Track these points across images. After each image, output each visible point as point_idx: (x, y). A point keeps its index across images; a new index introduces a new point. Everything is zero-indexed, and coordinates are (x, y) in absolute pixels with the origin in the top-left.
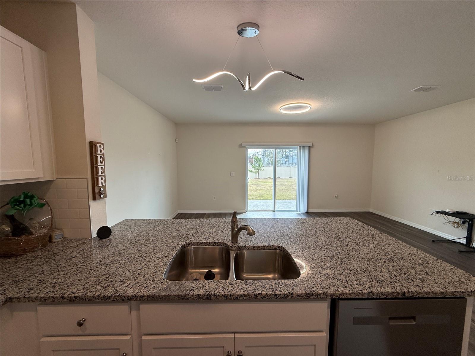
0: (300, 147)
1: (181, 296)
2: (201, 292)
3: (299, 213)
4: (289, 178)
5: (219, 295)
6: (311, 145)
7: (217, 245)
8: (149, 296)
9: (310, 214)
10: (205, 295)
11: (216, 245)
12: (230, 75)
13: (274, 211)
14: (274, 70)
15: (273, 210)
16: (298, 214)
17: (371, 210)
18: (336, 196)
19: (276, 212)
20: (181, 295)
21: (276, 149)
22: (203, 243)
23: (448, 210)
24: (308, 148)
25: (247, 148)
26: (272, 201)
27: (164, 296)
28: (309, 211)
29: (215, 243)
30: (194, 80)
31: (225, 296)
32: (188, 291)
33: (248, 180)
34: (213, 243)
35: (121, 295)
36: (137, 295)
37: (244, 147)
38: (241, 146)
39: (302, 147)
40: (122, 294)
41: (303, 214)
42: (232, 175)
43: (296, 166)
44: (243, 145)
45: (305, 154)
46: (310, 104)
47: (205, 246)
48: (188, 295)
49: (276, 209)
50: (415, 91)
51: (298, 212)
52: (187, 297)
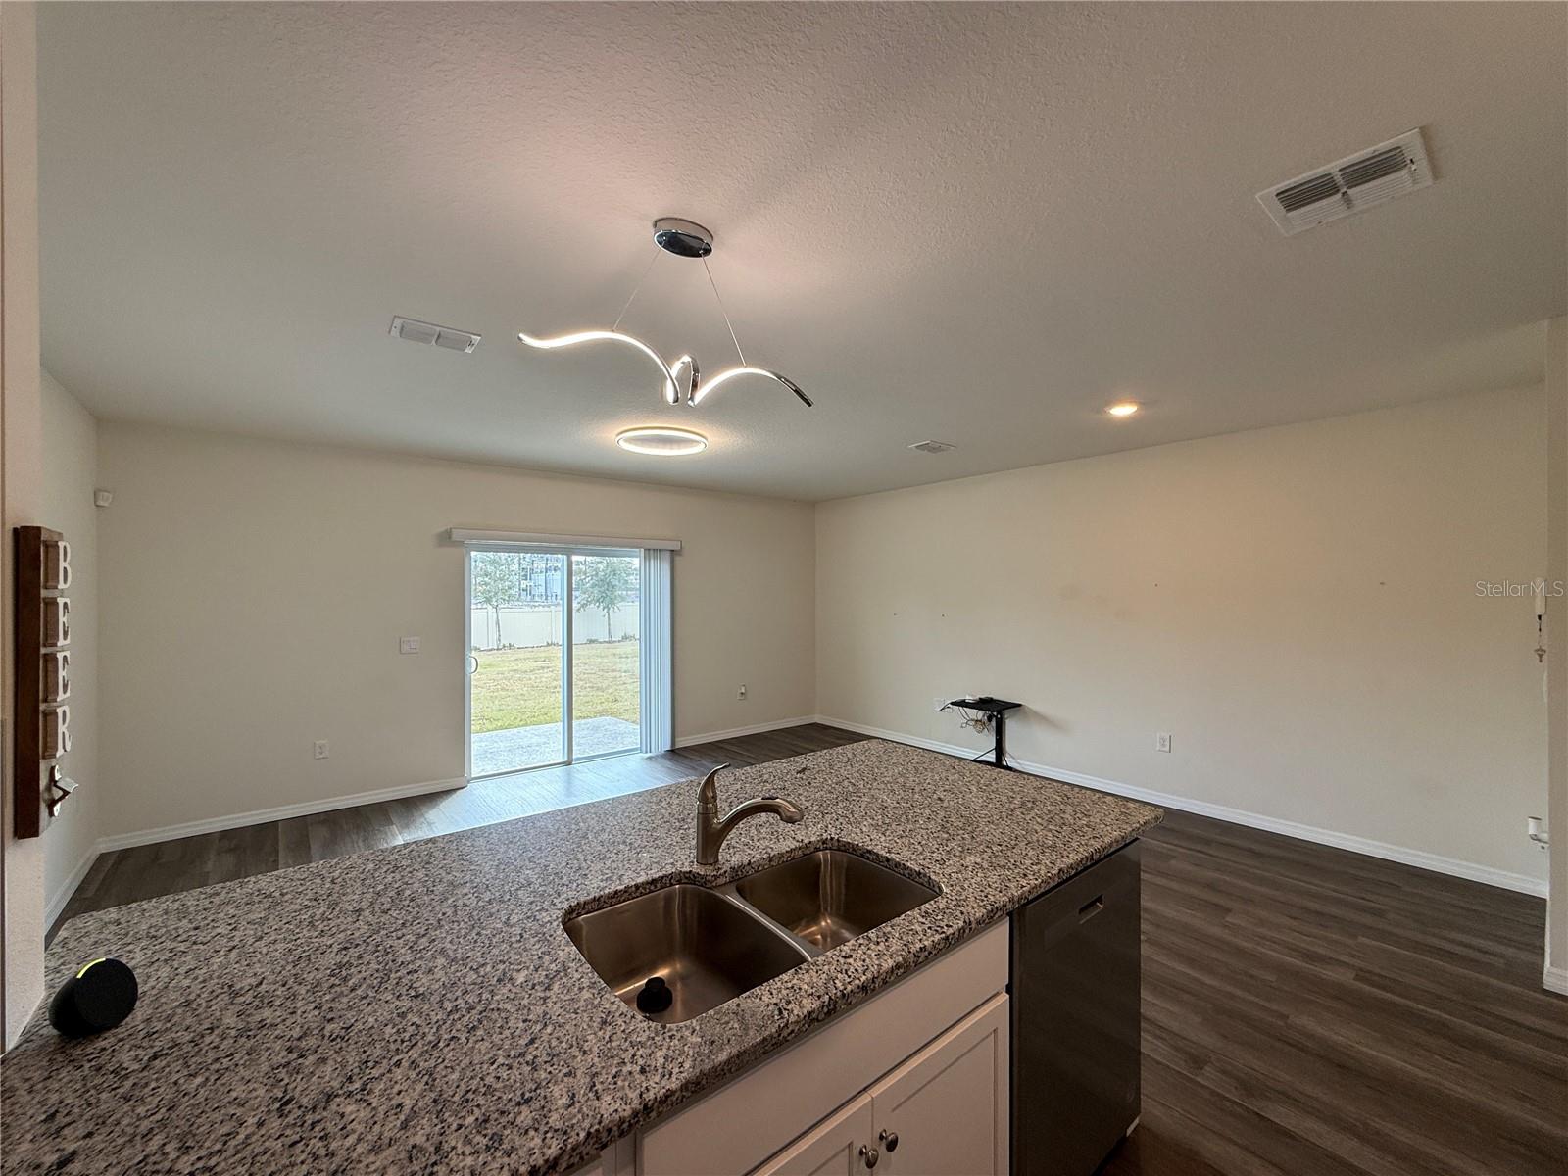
0: (647, 550)
1: (769, 1038)
2: (809, 1005)
3: (649, 754)
4: (548, 645)
5: (851, 991)
6: (675, 546)
7: (658, 886)
8: (685, 1087)
9: (681, 752)
10: (823, 1006)
11: (655, 887)
12: (633, 345)
13: (569, 763)
14: (749, 364)
15: (566, 759)
16: (650, 758)
17: (818, 719)
18: (743, 691)
19: (576, 767)
20: (771, 1036)
21: (569, 552)
22: (616, 892)
23: (969, 698)
24: (668, 554)
25: (470, 548)
26: (559, 727)
27: (728, 1062)
28: (679, 745)
29: (653, 882)
30: (530, 341)
31: (864, 988)
32: (776, 1017)
33: (473, 660)
34: (647, 883)
35: (597, 1131)
36: (651, 1102)
37: (461, 544)
38: (446, 538)
39: (652, 552)
40: (597, 1127)
41: (663, 756)
42: (405, 648)
43: (558, 604)
44: (455, 537)
45: (662, 571)
46: (703, 437)
47: (624, 901)
48: (786, 1025)
49: (574, 757)
50: (917, 447)
51: (646, 752)
52: (785, 1033)
